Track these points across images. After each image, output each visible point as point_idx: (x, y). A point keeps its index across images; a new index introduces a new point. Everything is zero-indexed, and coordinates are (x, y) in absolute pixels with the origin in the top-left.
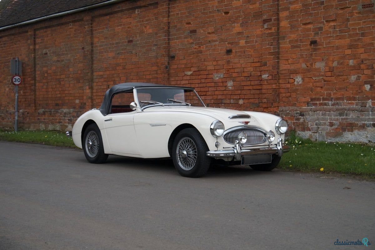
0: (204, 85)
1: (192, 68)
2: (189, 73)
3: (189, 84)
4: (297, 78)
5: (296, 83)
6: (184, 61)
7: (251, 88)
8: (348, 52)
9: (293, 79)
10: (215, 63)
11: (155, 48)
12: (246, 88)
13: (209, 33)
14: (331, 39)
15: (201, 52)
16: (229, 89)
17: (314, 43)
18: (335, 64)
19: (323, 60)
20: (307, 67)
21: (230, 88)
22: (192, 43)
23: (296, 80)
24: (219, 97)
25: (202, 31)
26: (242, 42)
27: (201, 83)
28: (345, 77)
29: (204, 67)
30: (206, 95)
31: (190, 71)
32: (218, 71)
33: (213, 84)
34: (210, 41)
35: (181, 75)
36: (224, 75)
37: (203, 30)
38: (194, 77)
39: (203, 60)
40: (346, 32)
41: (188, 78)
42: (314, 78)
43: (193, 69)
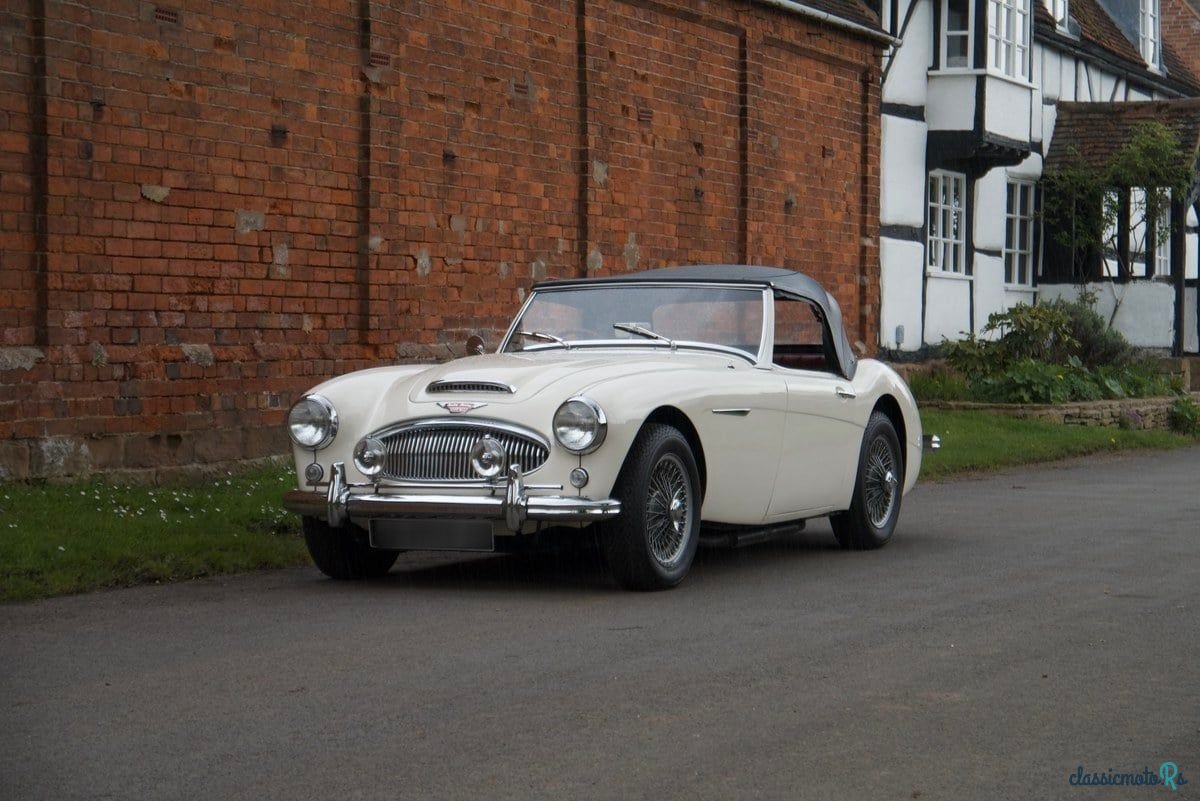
0: (208, 252)
1: (166, 173)
2: (160, 193)
3: (156, 240)
4: (421, 255)
5: (418, 270)
6: (138, 138)
7: (329, 275)
8: (497, 198)
9: (412, 256)
10: (239, 169)
11: (10, 39)
12: (321, 275)
13: (218, 42)
14: (475, 155)
15: (194, 111)
16: (279, 274)
17: (449, 158)
18: (480, 227)
19: (462, 211)
20: (438, 226)
21: (282, 270)
22: (166, 64)
23: (420, 261)
24: (253, 304)
25: (200, 27)
26: (311, 110)
27: (196, 242)
28: (493, 264)
29: (208, 179)
30: (213, 294)
31: (160, 183)
32: (250, 203)
33: (232, 252)
34: (224, 77)
35: (127, 198)
36: (265, 221)
37: (205, 24)
38: (175, 214)
39: (202, 148)
40: (494, 146)
41: (154, 212)
42: (449, 261)
43: (171, 178)
